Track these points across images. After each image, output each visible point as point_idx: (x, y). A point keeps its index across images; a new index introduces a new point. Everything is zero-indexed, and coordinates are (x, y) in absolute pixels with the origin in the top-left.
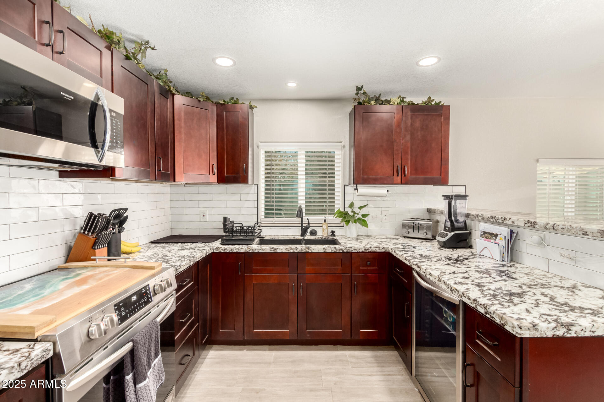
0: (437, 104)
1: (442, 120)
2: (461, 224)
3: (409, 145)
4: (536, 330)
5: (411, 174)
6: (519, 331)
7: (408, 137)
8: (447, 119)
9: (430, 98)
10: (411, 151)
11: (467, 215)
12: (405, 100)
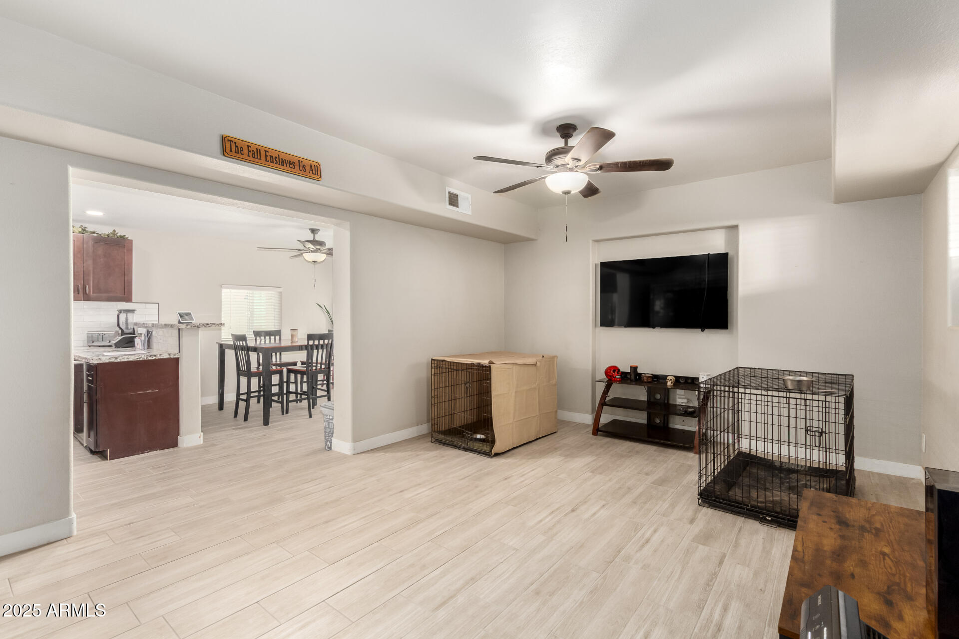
0: (122, 237)
1: (125, 251)
2: (130, 330)
3: (91, 269)
4: (101, 360)
5: (93, 293)
6: (92, 361)
7: (90, 262)
8: (130, 250)
9: (114, 231)
10: (94, 273)
11: (136, 324)
12: (87, 229)
